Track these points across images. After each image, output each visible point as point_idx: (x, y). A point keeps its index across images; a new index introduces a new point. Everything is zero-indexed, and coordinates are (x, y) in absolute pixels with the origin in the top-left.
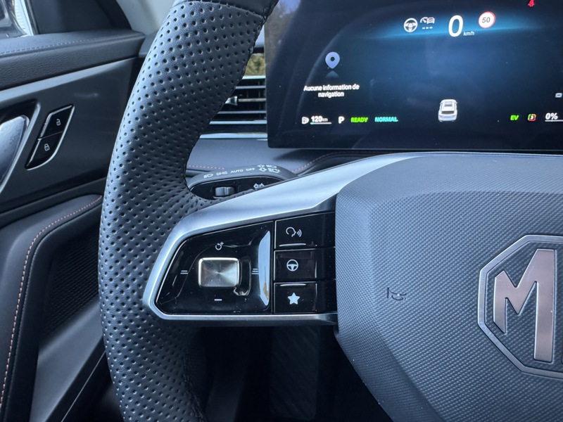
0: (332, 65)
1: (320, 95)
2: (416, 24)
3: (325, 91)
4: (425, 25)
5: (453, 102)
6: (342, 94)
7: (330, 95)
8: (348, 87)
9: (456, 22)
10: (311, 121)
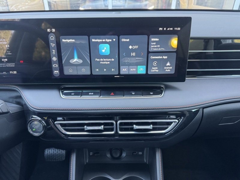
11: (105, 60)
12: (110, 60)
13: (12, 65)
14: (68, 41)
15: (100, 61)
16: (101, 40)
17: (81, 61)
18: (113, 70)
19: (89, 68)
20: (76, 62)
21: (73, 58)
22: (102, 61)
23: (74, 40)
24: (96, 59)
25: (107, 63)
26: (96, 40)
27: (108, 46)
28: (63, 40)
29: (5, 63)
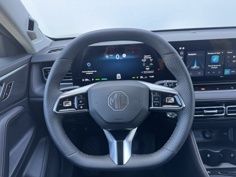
0: (89, 66)
1: (87, 73)
2: (108, 56)
3: (88, 73)
4: (111, 56)
5: (120, 74)
6: (92, 73)
7: (89, 73)
8: (94, 71)
9: (118, 56)
10: (85, 80)
11: (214, 66)
12: (218, 66)
13: (152, 72)
14: (192, 55)
15: (211, 67)
16: (214, 53)
17: (198, 67)
18: (219, 72)
19: (203, 71)
20: (195, 68)
21: (194, 65)
22: (212, 67)
23: (196, 54)
24: (209, 66)
25: (216, 68)
26: (210, 54)
27: (218, 56)
28: (189, 54)
29: (147, 71)
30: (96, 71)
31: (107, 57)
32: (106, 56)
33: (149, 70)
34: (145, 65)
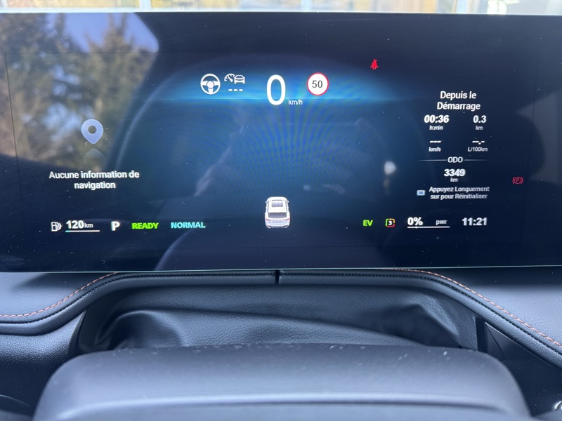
0: (92, 138)
4: (232, 85)
10: (65, 227)
13: (479, 193)
29: (453, 185)
30: (134, 175)
31: (210, 84)
32: (203, 83)
33: (462, 182)
34: (438, 149)
